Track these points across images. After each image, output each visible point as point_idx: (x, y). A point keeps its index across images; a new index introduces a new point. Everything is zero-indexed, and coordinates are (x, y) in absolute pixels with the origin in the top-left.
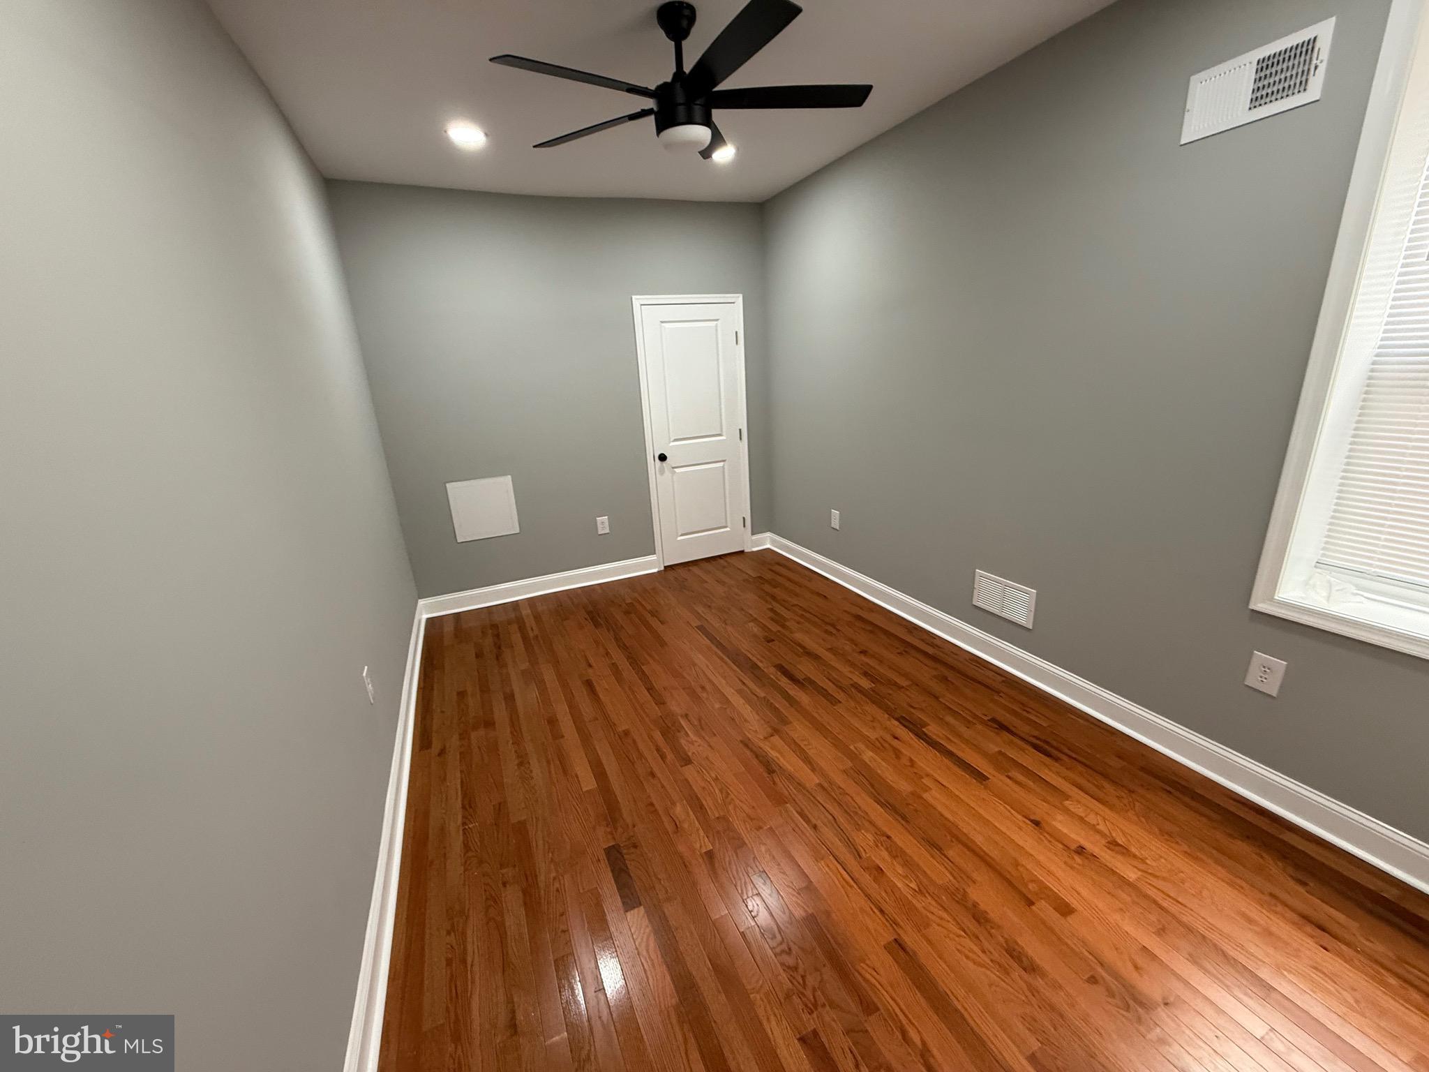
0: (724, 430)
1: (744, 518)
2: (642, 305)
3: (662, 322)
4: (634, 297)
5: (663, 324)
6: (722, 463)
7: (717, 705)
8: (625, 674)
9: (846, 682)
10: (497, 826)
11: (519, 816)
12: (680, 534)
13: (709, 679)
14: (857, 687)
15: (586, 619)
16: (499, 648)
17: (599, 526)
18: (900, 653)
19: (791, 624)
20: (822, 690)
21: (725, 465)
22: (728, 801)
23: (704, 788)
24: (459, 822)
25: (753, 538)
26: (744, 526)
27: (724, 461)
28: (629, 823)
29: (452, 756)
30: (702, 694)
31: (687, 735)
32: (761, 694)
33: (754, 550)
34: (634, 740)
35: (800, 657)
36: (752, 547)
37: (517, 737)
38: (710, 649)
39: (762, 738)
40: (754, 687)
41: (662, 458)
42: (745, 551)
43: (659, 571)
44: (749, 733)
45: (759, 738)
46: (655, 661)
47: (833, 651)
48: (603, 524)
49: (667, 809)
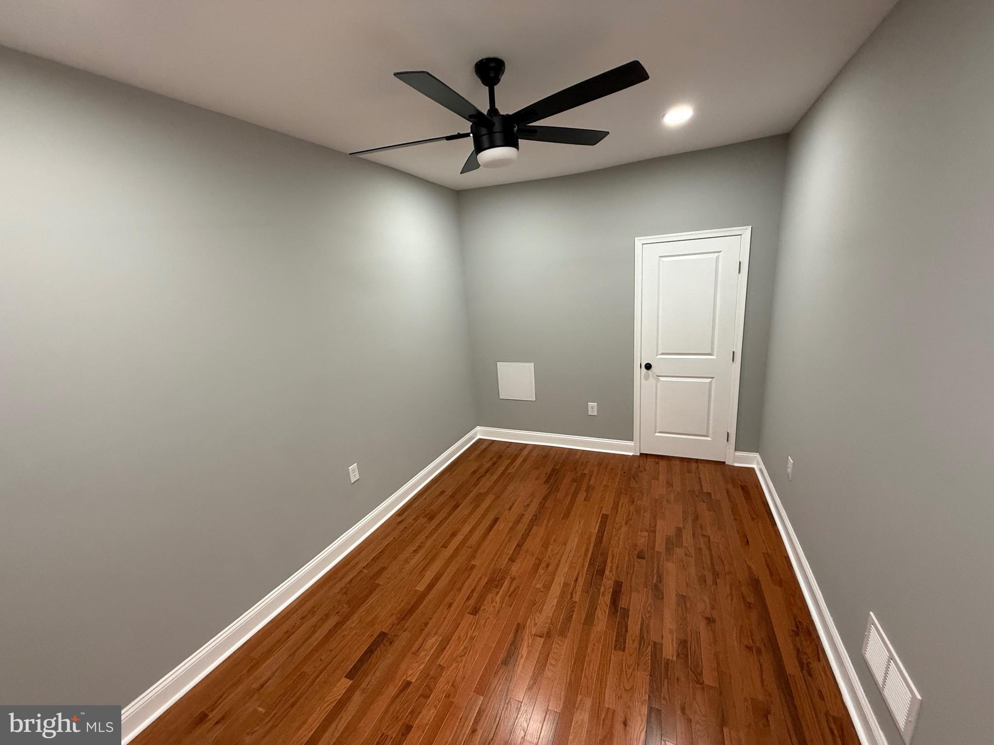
0: (715, 350)
1: (728, 434)
2: (643, 244)
3: (661, 257)
4: (636, 239)
5: (662, 258)
6: (711, 379)
7: (538, 586)
8: (520, 525)
9: (654, 637)
10: (371, 578)
11: (381, 581)
12: (658, 431)
13: (560, 561)
14: (657, 648)
15: (546, 474)
16: (486, 472)
17: (590, 409)
18: (749, 648)
19: (679, 552)
20: (624, 629)
21: (713, 382)
22: (459, 659)
23: (459, 638)
24: (363, 566)
25: (736, 454)
26: (728, 441)
27: (712, 378)
28: (406, 626)
29: (402, 527)
30: (541, 571)
31: (497, 594)
32: (577, 598)
33: (736, 465)
34: (470, 575)
35: (646, 586)
36: (734, 462)
37: (431, 534)
38: (589, 538)
39: (533, 632)
40: (579, 589)
41: (648, 367)
42: (726, 463)
43: (633, 456)
44: (531, 622)
45: (531, 631)
46: (547, 526)
47: (682, 599)
48: (593, 408)
49: (429, 634)
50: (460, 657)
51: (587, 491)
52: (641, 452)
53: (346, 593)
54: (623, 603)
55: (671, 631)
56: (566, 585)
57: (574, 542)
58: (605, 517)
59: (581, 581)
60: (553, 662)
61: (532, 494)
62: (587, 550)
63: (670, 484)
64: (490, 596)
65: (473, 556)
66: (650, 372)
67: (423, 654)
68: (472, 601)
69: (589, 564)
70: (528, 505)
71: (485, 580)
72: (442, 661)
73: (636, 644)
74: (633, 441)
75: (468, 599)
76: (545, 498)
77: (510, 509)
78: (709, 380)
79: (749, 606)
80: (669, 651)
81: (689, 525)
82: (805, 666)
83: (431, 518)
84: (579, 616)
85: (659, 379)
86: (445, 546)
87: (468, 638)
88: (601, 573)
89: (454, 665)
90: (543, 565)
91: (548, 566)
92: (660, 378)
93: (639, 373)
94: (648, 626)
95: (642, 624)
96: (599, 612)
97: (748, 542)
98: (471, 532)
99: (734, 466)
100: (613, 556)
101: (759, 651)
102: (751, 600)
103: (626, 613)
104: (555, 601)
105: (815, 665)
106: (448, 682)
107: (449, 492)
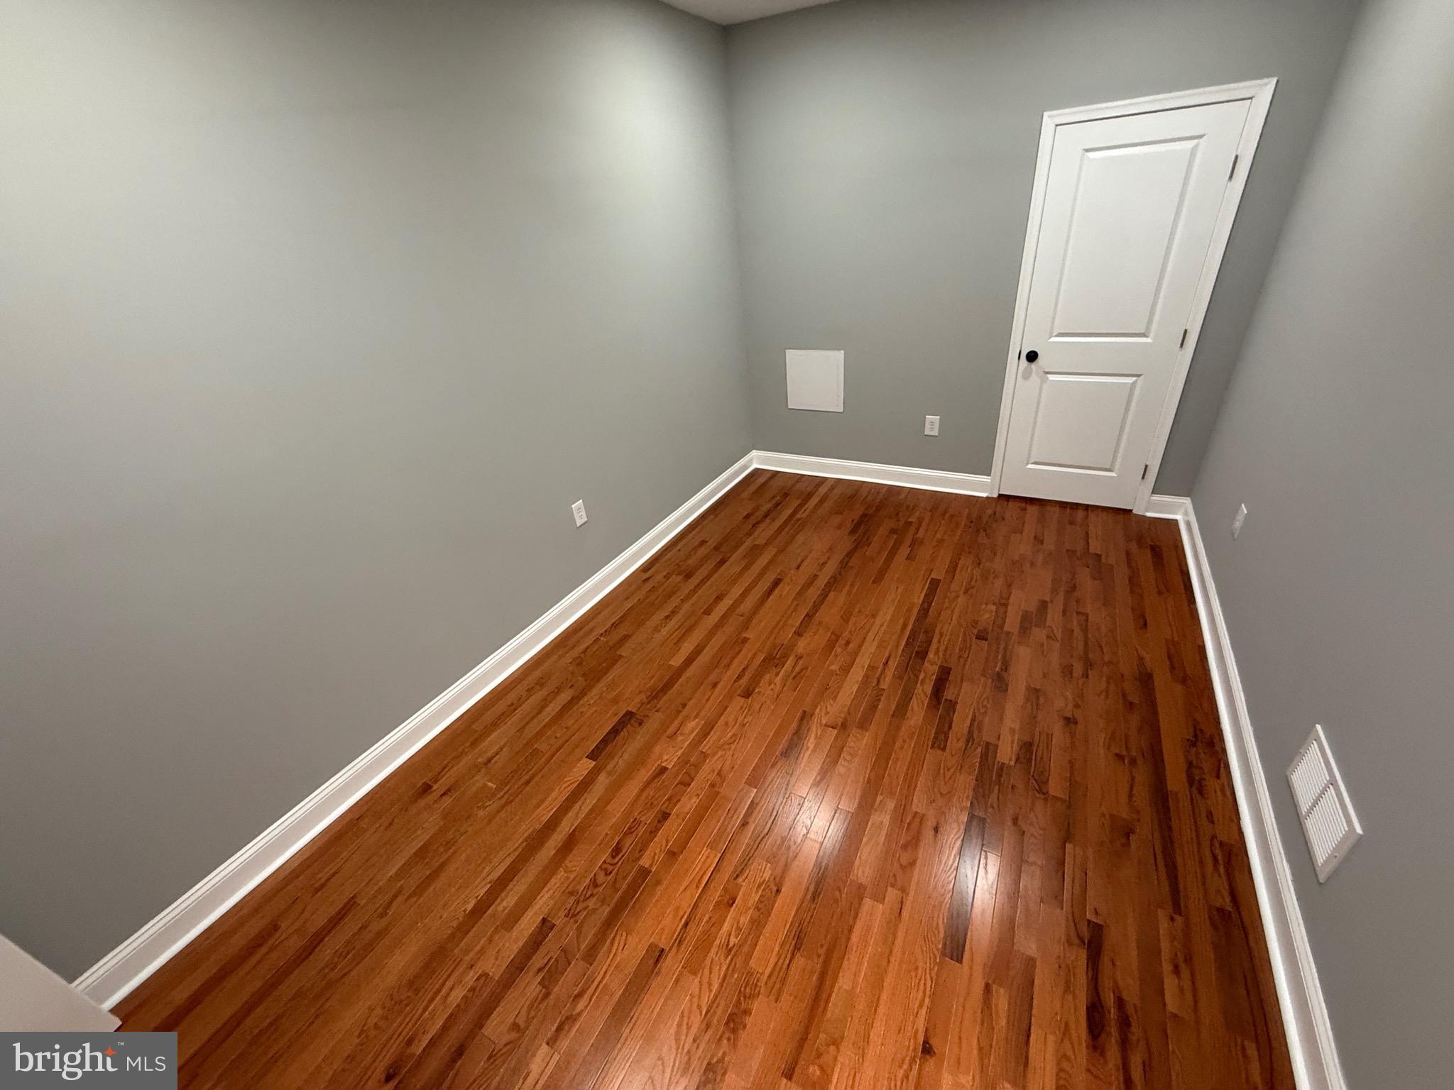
0: (1154, 326)
1: (1146, 466)
2: (1057, 125)
3: (1087, 150)
4: (1045, 114)
5: (1091, 155)
6: (1134, 379)
7: (833, 667)
8: (811, 590)
9: (987, 736)
10: (610, 649)
11: (625, 651)
12: (1032, 461)
13: (865, 638)
14: (989, 750)
15: (853, 521)
16: (766, 516)
17: (927, 426)
18: (1119, 757)
19: (1039, 634)
20: (947, 726)
21: (1139, 381)
22: (726, 747)
23: (727, 724)
24: (601, 632)
25: (1152, 498)
26: (1143, 478)
27: (1138, 376)
28: (658, 706)
29: (649, 586)
30: (838, 649)
31: (777, 674)
32: (885, 685)
33: (1149, 514)
34: (741, 650)
35: (983, 675)
36: (1147, 510)
37: (688, 597)
38: (909, 610)
39: (824, 722)
40: (890, 673)
41: (1032, 357)
42: (1133, 511)
43: (987, 498)
44: (821, 710)
45: (821, 720)
46: (849, 593)
47: (1035, 694)
48: (932, 424)
49: (687, 718)
50: (728, 744)
51: (912, 545)
52: (1000, 493)
53: (580, 664)
54: (949, 694)
55: (1012, 731)
56: (871, 668)
57: (886, 614)
58: (935, 584)
59: (893, 665)
60: (848, 758)
61: (831, 549)
62: (905, 626)
63: (1039, 540)
64: (767, 677)
65: (746, 626)
66: (1033, 366)
67: (680, 738)
68: (744, 681)
69: (907, 643)
70: (824, 564)
71: (761, 657)
72: (705, 746)
73: (962, 744)
74: (989, 475)
75: (739, 678)
76: (850, 555)
77: (798, 568)
78: (1130, 380)
79: (1131, 706)
80: (1007, 752)
81: (1061, 597)
82: (1196, 784)
83: (688, 576)
84: (887, 706)
85: (1048, 378)
86: (708, 612)
87: (738, 724)
88: (922, 655)
89: (720, 753)
90: (842, 642)
91: (848, 643)
92: (1049, 376)
93: (1015, 366)
94: (981, 723)
95: (973, 720)
96: (914, 702)
97: (1145, 624)
98: (743, 595)
99: (1145, 516)
100: (941, 635)
101: (1133, 762)
102: (1134, 698)
103: (952, 705)
104: (855, 688)
105: (1211, 784)
106: (713, 771)
107: (712, 543)
